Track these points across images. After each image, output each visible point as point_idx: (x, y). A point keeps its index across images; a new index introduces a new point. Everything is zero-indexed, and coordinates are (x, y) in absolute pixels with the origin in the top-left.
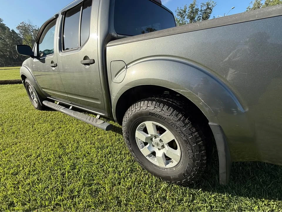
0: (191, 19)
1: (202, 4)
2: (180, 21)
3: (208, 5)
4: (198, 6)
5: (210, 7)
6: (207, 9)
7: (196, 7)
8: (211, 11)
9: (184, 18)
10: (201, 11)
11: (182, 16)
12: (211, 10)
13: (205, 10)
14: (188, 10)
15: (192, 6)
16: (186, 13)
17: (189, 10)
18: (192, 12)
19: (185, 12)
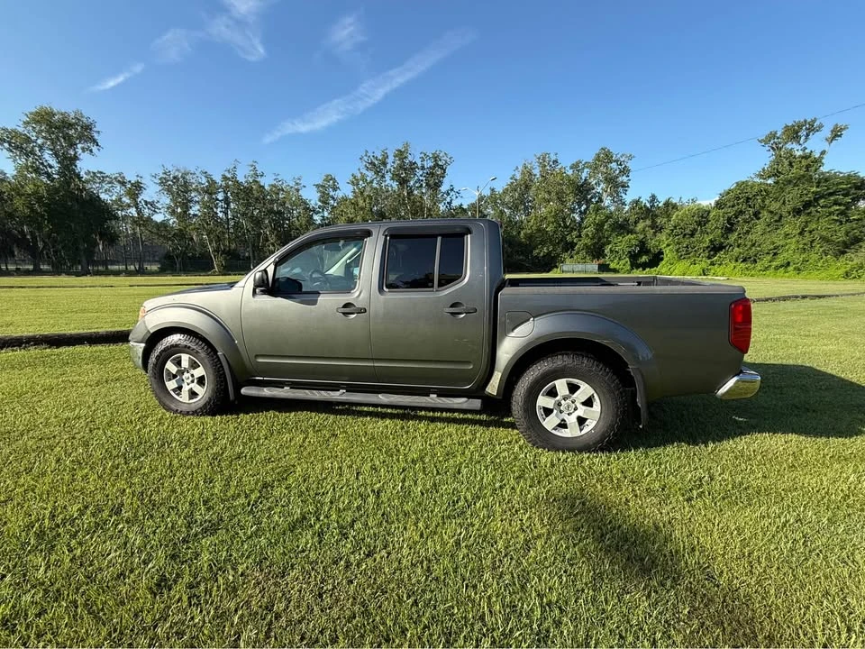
0: (400, 183)
1: (423, 155)
2: (372, 182)
3: (436, 158)
4: (414, 157)
5: (440, 163)
6: (434, 167)
7: (410, 158)
8: (445, 172)
9: (383, 177)
10: (423, 168)
11: (377, 173)
12: (445, 170)
13: (430, 168)
14: (392, 163)
15: (401, 154)
16: (388, 167)
17: (394, 162)
18: (402, 167)
19: (385, 164)
